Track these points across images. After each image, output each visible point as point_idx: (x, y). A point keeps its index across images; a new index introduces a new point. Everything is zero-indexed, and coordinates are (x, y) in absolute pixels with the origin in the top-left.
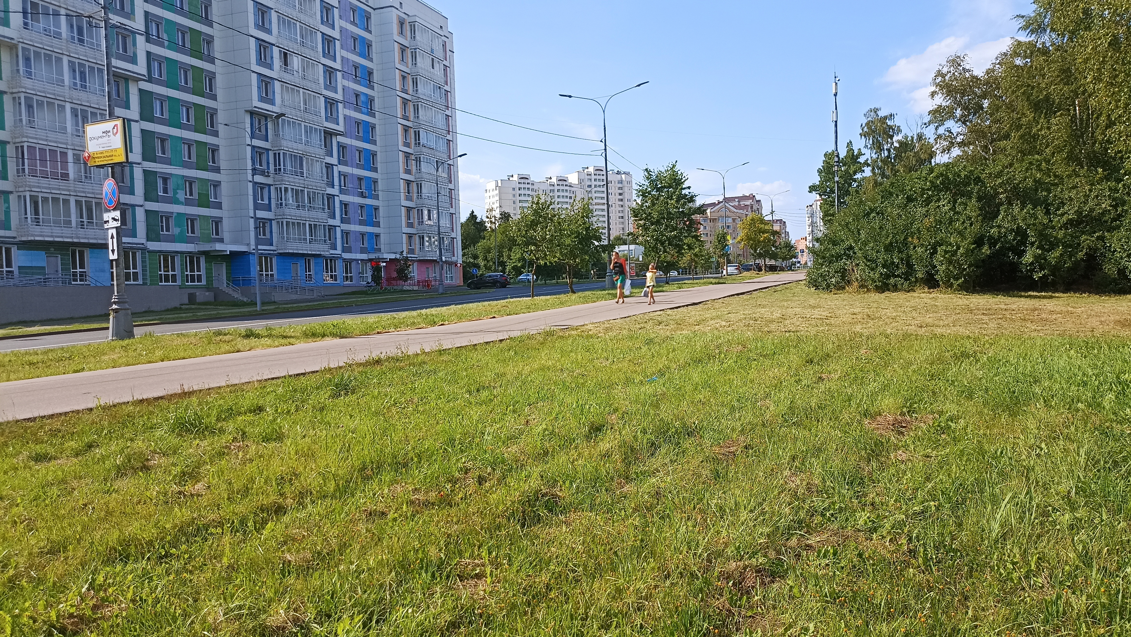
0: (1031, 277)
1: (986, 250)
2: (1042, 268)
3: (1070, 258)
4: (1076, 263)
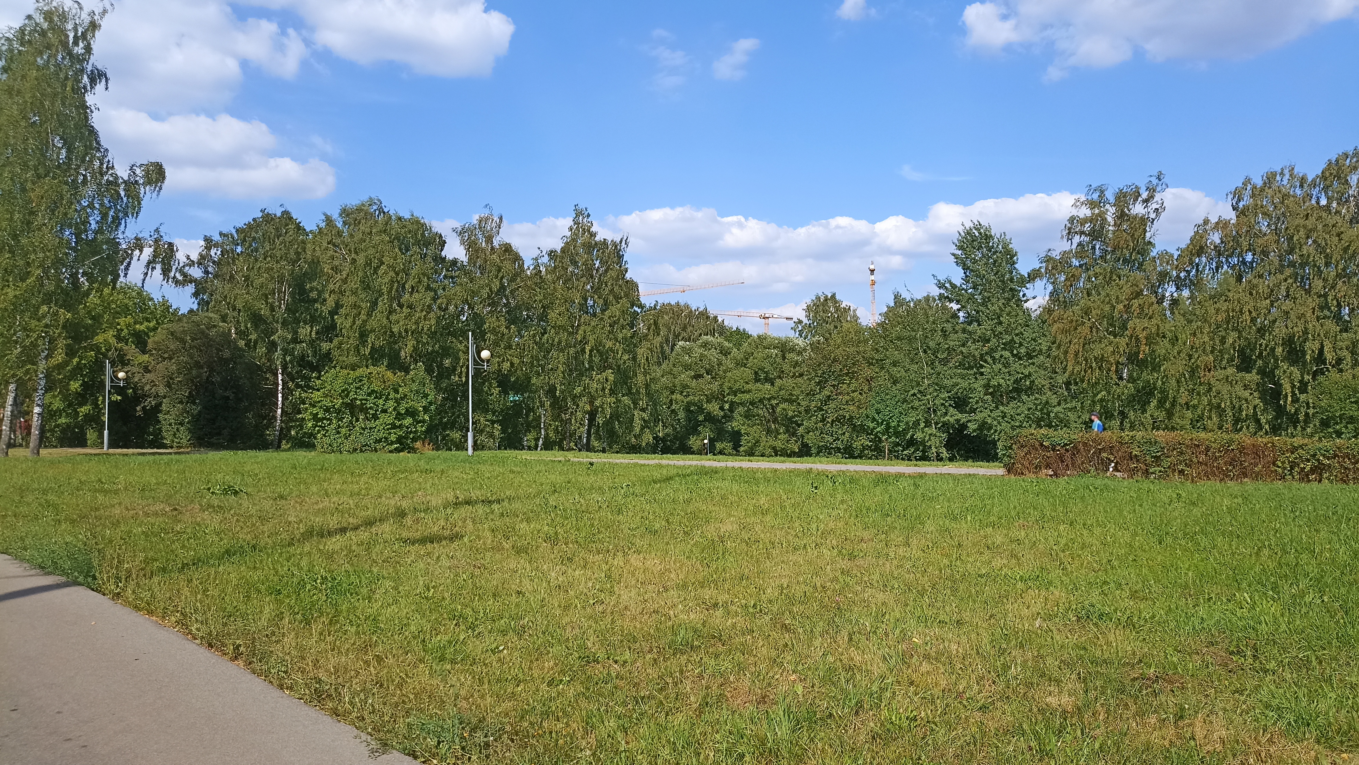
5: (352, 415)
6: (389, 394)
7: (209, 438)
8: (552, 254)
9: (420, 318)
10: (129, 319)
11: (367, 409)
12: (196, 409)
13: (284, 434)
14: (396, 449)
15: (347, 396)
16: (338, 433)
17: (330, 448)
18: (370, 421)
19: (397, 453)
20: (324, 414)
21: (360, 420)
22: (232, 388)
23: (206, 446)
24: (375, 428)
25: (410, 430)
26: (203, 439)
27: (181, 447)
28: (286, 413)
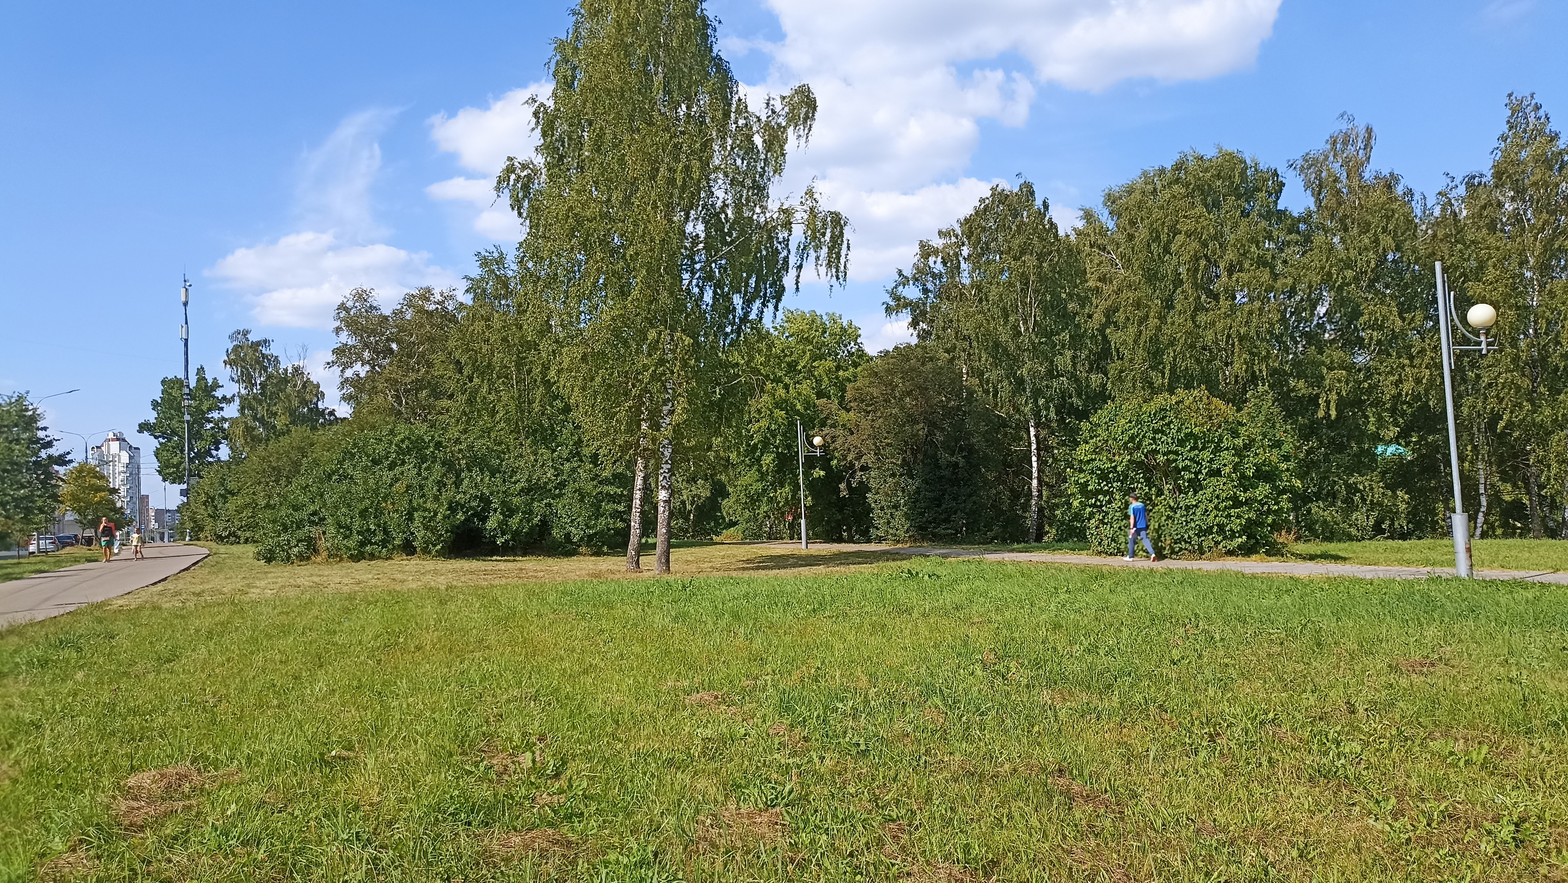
0: (495, 542)
1: (460, 516)
2: (503, 534)
3: (528, 521)
4: (532, 528)
5: (1149, 482)
6: (1221, 440)
7: (934, 528)
8: (1472, 184)
9: (1250, 313)
11: (1178, 471)
12: (912, 485)
13: (1045, 518)
14: (1240, 547)
15: (1138, 446)
17: (1113, 544)
18: (1186, 493)
19: (1243, 555)
20: (1099, 484)
21: (1166, 492)
22: (961, 449)
23: (930, 540)
24: (1196, 506)
25: (1266, 507)
26: (925, 529)
27: (898, 542)
28: (1047, 484)
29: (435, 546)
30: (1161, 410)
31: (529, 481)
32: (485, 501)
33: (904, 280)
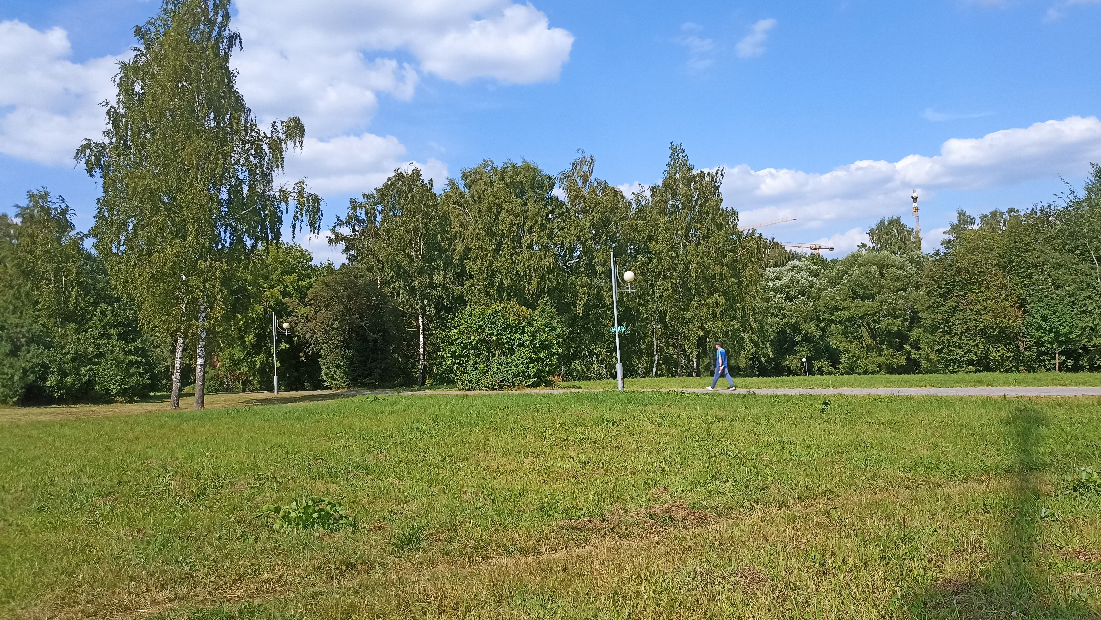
5: (489, 351)
6: (524, 328)
7: (362, 379)
8: (654, 191)
9: (540, 257)
10: (294, 277)
11: (503, 344)
12: (350, 353)
13: (427, 372)
14: (533, 383)
15: (483, 331)
16: (477, 369)
17: (469, 384)
18: (507, 356)
19: (534, 387)
20: (462, 352)
21: (497, 355)
22: (379, 331)
23: (360, 387)
24: (512, 362)
25: (545, 363)
26: (357, 380)
27: (339, 388)
28: (428, 351)
29: (12, 398)
30: (495, 312)
31: (76, 352)
32: (45, 367)
33: (340, 223)
